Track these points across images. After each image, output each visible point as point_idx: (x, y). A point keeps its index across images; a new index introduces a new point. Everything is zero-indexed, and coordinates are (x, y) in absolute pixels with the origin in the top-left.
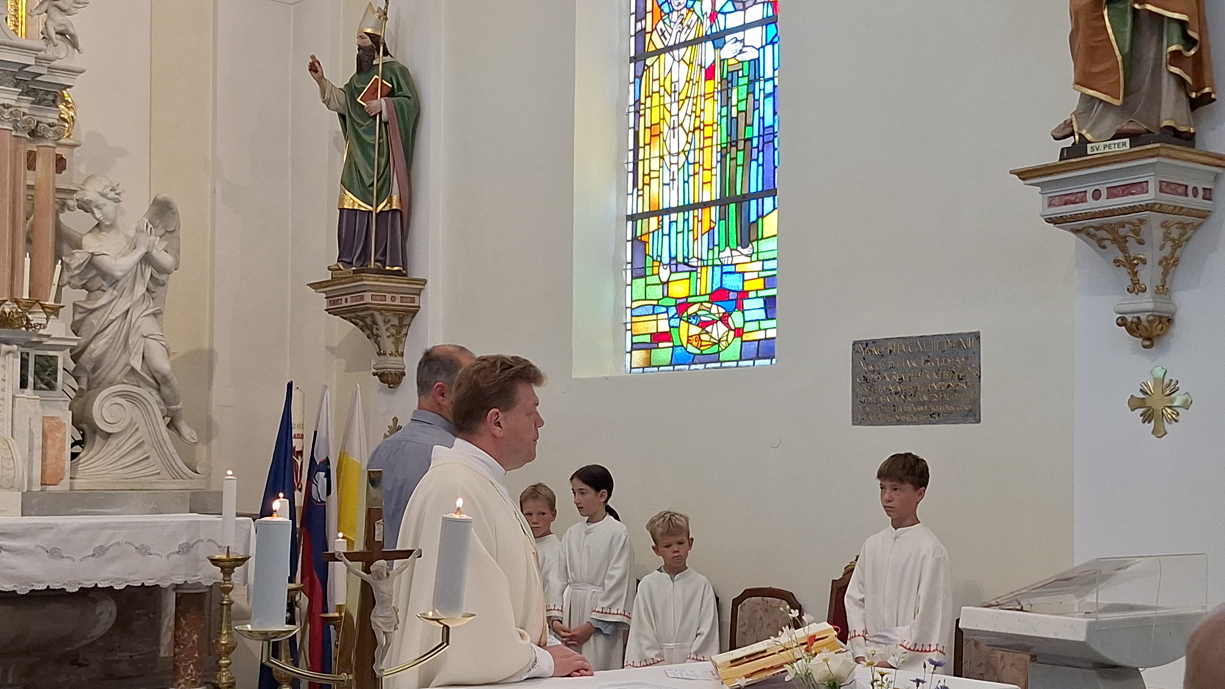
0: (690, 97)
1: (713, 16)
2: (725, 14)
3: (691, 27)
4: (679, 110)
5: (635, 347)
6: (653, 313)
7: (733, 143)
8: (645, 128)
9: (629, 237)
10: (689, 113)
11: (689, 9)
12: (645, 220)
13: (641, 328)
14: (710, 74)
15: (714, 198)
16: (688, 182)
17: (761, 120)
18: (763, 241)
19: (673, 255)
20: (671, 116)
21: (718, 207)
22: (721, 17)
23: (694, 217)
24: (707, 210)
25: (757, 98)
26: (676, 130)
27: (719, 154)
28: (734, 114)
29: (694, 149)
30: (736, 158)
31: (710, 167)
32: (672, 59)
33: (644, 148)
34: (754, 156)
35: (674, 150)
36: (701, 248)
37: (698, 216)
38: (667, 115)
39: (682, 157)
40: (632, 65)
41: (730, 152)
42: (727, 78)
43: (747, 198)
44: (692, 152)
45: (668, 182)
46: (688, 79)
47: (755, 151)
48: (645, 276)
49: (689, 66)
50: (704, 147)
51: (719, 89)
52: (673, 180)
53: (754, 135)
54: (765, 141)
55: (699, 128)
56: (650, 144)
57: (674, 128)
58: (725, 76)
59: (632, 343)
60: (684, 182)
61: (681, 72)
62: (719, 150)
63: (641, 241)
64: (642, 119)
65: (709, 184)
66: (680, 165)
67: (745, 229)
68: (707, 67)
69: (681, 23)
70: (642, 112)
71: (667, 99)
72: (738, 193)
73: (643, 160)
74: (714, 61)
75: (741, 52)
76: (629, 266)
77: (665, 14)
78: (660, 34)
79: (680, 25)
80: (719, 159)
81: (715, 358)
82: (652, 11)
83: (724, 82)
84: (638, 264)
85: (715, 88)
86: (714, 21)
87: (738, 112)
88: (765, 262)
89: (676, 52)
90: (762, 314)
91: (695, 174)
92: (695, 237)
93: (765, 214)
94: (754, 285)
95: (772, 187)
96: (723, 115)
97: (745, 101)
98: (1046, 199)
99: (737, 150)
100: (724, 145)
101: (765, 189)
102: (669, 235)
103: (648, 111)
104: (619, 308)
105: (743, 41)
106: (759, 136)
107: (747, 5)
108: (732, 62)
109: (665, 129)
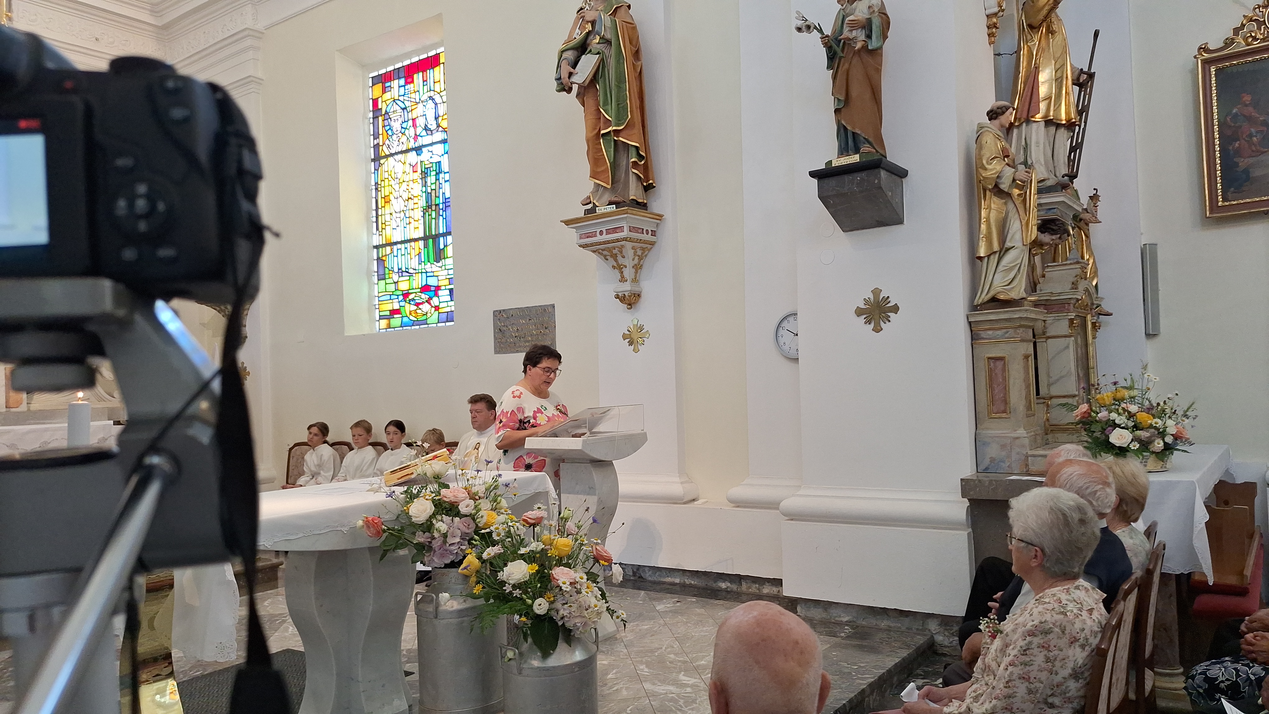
0: (405, 181)
1: (416, 137)
2: (421, 136)
3: (404, 143)
4: (399, 188)
5: (381, 318)
6: (390, 299)
8: (382, 198)
9: (375, 258)
10: (405, 190)
11: (402, 133)
12: (384, 249)
13: (383, 307)
14: (415, 169)
15: (420, 236)
16: (406, 227)
17: (444, 194)
18: (447, 259)
19: (400, 267)
20: (395, 191)
21: (423, 241)
22: (419, 137)
23: (410, 246)
24: (417, 243)
25: (441, 182)
27: (422, 213)
28: (429, 191)
29: (409, 210)
30: (431, 215)
31: (417, 219)
32: (395, 161)
34: (441, 214)
35: (398, 210)
36: (414, 263)
37: (412, 246)
38: (393, 191)
39: (402, 214)
41: (428, 212)
43: (438, 236)
44: (407, 211)
45: (395, 228)
46: (404, 172)
47: (441, 211)
48: (384, 279)
49: (403, 164)
50: (414, 208)
51: (421, 177)
52: (398, 226)
53: (441, 202)
54: (447, 205)
55: (411, 198)
56: (384, 207)
57: (397, 198)
58: (423, 170)
59: (380, 316)
60: (404, 227)
62: (422, 210)
63: (382, 260)
64: (379, 193)
66: (402, 219)
67: (438, 252)
68: (413, 165)
70: (379, 189)
71: (392, 182)
72: (433, 233)
73: (381, 215)
74: (417, 162)
75: (431, 157)
76: (376, 274)
77: (390, 136)
78: (388, 146)
79: (398, 142)
80: (422, 215)
81: (425, 322)
83: (423, 173)
84: (381, 272)
85: (418, 176)
86: (416, 141)
87: (431, 190)
88: (448, 271)
89: (396, 157)
90: (449, 298)
91: (410, 223)
92: (411, 257)
93: (448, 245)
94: (444, 283)
95: (451, 230)
96: (423, 191)
97: (435, 184)
98: (578, 235)
99: (432, 210)
100: (425, 208)
101: (447, 231)
102: (397, 256)
103: (383, 188)
104: (371, 297)
105: (431, 152)
106: (443, 203)
107: (433, 132)
108: (427, 162)
109: (392, 197)
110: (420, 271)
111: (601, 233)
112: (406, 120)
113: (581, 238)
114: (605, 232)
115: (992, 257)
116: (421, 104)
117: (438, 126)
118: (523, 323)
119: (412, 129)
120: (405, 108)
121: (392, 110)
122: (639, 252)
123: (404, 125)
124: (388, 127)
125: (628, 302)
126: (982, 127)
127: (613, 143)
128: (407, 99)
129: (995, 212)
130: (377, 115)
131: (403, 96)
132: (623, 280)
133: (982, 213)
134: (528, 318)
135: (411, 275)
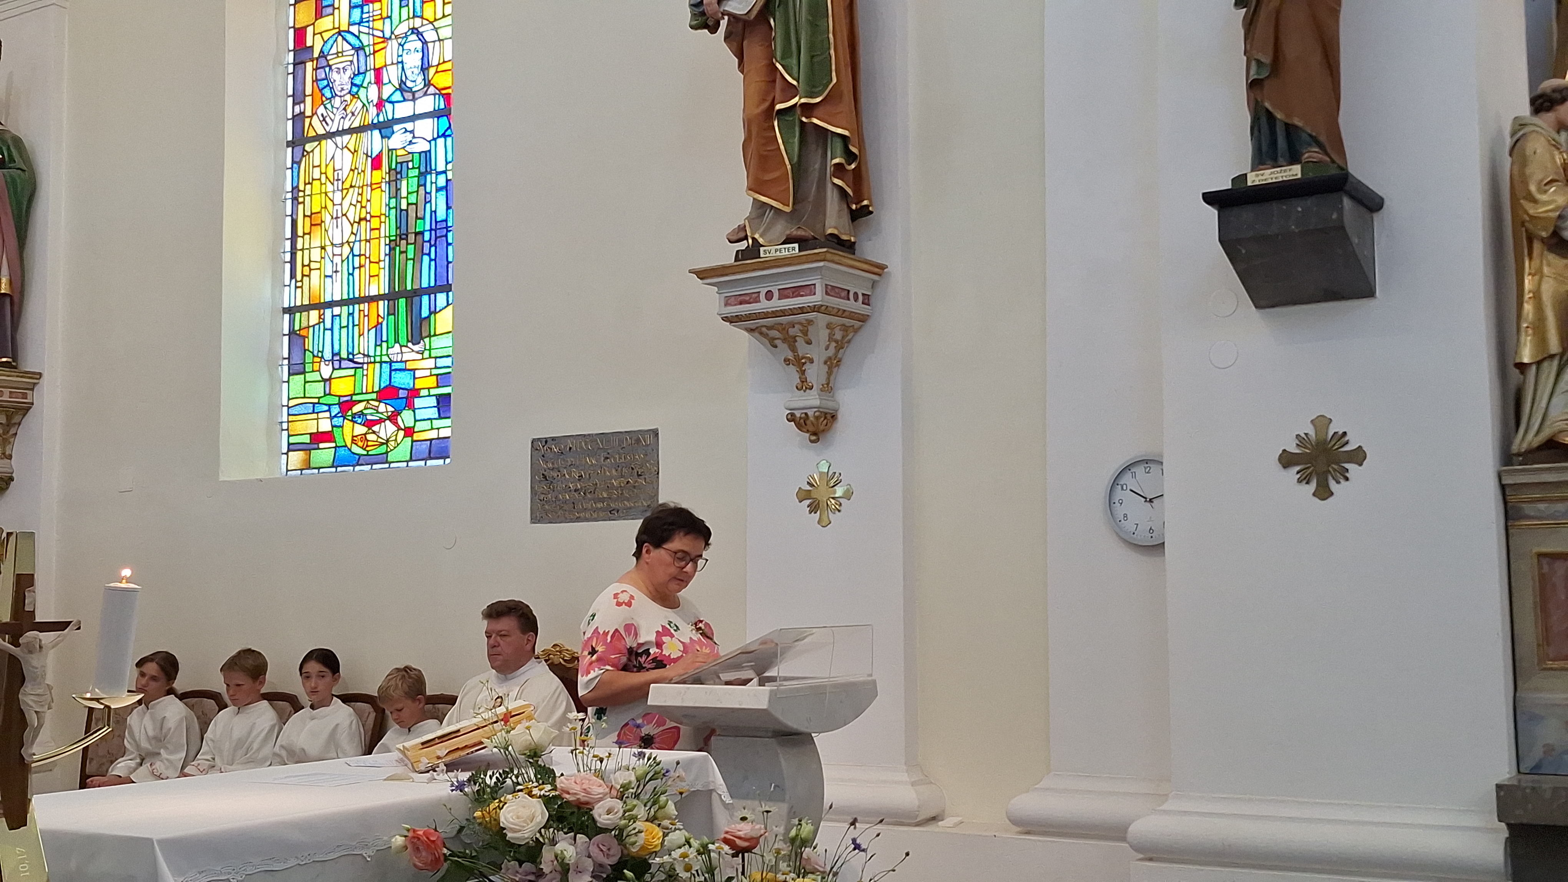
0: (355, 186)
1: (380, 105)
2: (392, 103)
3: (356, 114)
4: (343, 199)
5: (292, 447)
6: (313, 412)
7: (402, 236)
8: (305, 216)
9: (286, 331)
10: (354, 202)
11: (353, 95)
13: (298, 427)
14: (376, 163)
15: (382, 292)
16: (352, 274)
17: (433, 214)
18: (435, 338)
19: (336, 350)
20: (334, 205)
21: (386, 302)
22: (388, 106)
23: (360, 311)
24: (374, 305)
25: (428, 190)
26: (339, 220)
27: (387, 247)
28: (404, 207)
29: (360, 241)
30: (406, 252)
31: (377, 260)
32: (335, 146)
33: (303, 237)
34: (426, 251)
35: (337, 241)
36: (366, 343)
37: (363, 311)
38: (329, 204)
39: (346, 249)
40: (290, 149)
41: (399, 246)
42: (395, 169)
43: (418, 293)
44: (357, 244)
45: (330, 274)
46: (353, 168)
47: (427, 245)
48: (304, 372)
49: (353, 154)
50: (370, 239)
51: (387, 180)
52: (336, 272)
53: (426, 229)
54: (438, 235)
55: (365, 219)
56: (309, 234)
57: (337, 218)
58: (393, 167)
59: (289, 444)
60: (349, 274)
61: (345, 161)
62: (387, 242)
63: (299, 335)
64: (301, 207)
65: (376, 278)
66: (345, 257)
67: (416, 324)
68: (373, 156)
69: (345, 109)
70: (301, 200)
71: (330, 187)
72: (409, 288)
73: (302, 250)
74: (382, 150)
75: (411, 143)
76: (286, 362)
77: (327, 99)
78: (321, 119)
79: (344, 111)
80: (387, 252)
81: (383, 458)
82: (312, 95)
83: (393, 172)
84: (296, 359)
85: (382, 178)
86: (382, 110)
87: (408, 204)
88: (438, 360)
89: (338, 139)
90: (434, 413)
91: (360, 267)
92: (361, 333)
93: (438, 310)
94: (425, 382)
95: (446, 283)
96: (391, 206)
97: (416, 194)
98: (723, 298)
99: (408, 244)
100: (394, 238)
101: (438, 284)
102: (332, 329)
103: (308, 199)
104: (273, 407)
105: (412, 132)
106: (431, 230)
107: (417, 95)
108: (400, 152)
109: (327, 218)
110: (378, 359)
111: (769, 295)
112: (362, 70)
113: (726, 304)
114: (776, 295)
115: (1546, 364)
116: (394, 42)
117: (428, 84)
118: (592, 465)
119: (374, 89)
120: (362, 48)
121: (334, 50)
122: (838, 336)
123: (357, 81)
124: (325, 82)
125: (811, 429)
126: (1523, 125)
127: (797, 129)
128: (366, 30)
129: (1551, 281)
130: (303, 59)
131: (359, 24)
132: (804, 385)
133: (1526, 281)
134: (603, 454)
135: (358, 366)
